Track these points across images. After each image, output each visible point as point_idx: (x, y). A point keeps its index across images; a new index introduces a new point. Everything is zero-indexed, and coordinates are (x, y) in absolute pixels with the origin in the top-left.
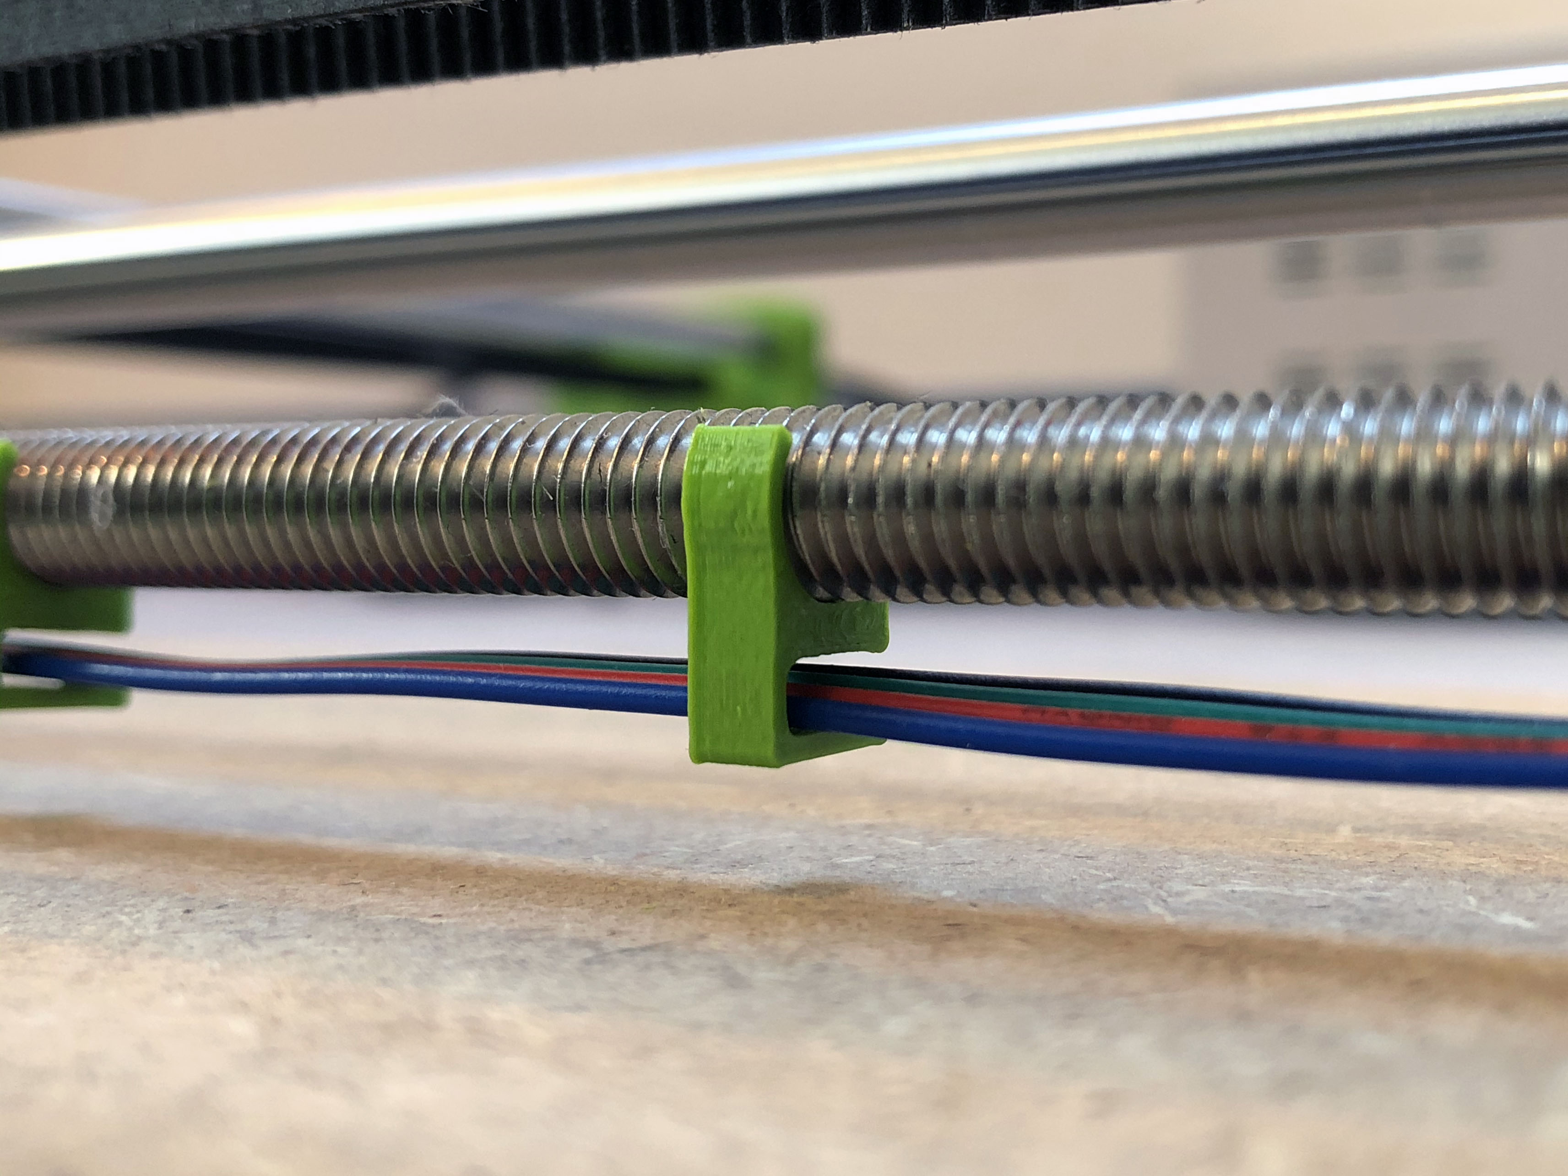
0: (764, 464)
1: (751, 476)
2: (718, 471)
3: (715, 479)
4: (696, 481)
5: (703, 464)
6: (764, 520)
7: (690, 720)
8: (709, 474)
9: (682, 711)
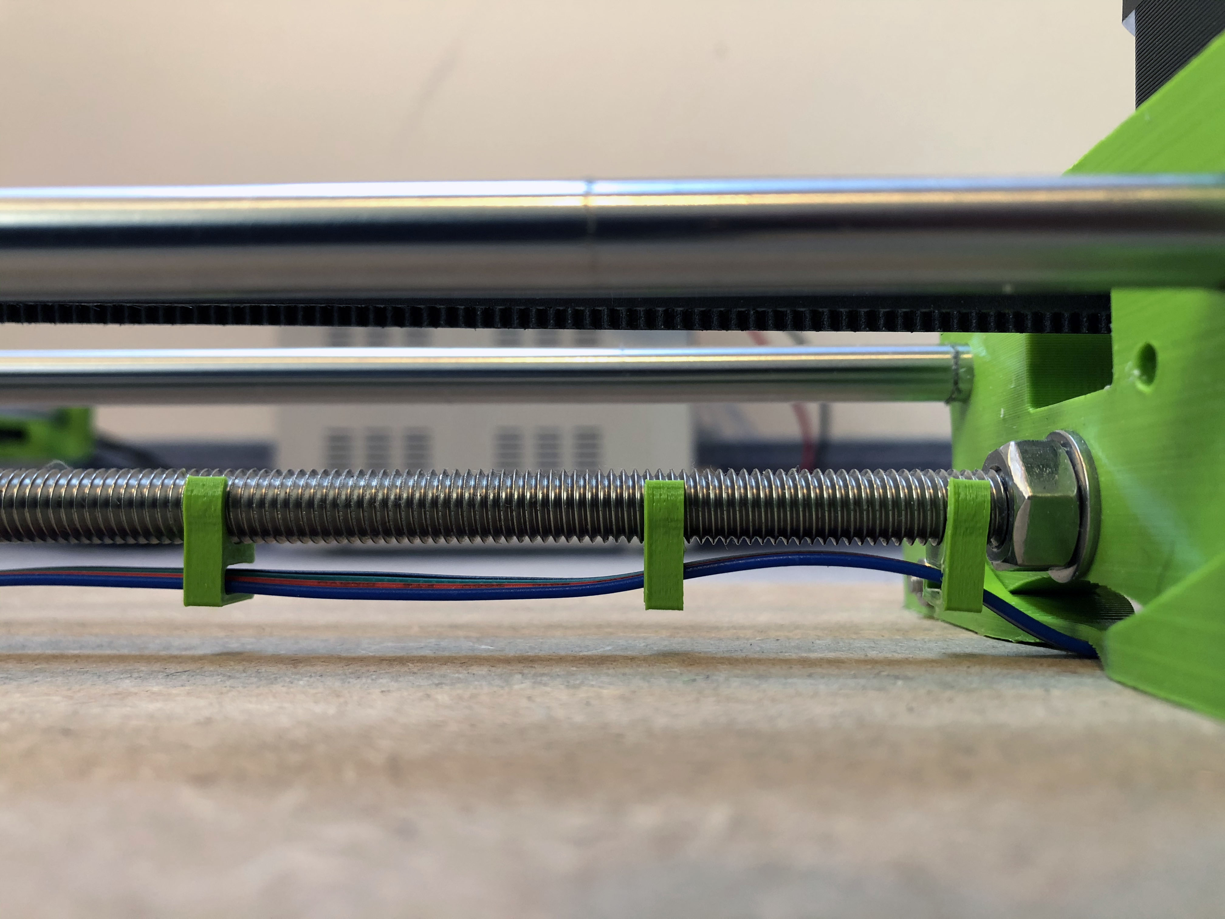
0: (219, 492)
1: (213, 496)
2: (199, 494)
3: (197, 497)
4: (189, 498)
5: (192, 491)
6: (219, 512)
7: (184, 591)
8: (195, 495)
9: (180, 587)
